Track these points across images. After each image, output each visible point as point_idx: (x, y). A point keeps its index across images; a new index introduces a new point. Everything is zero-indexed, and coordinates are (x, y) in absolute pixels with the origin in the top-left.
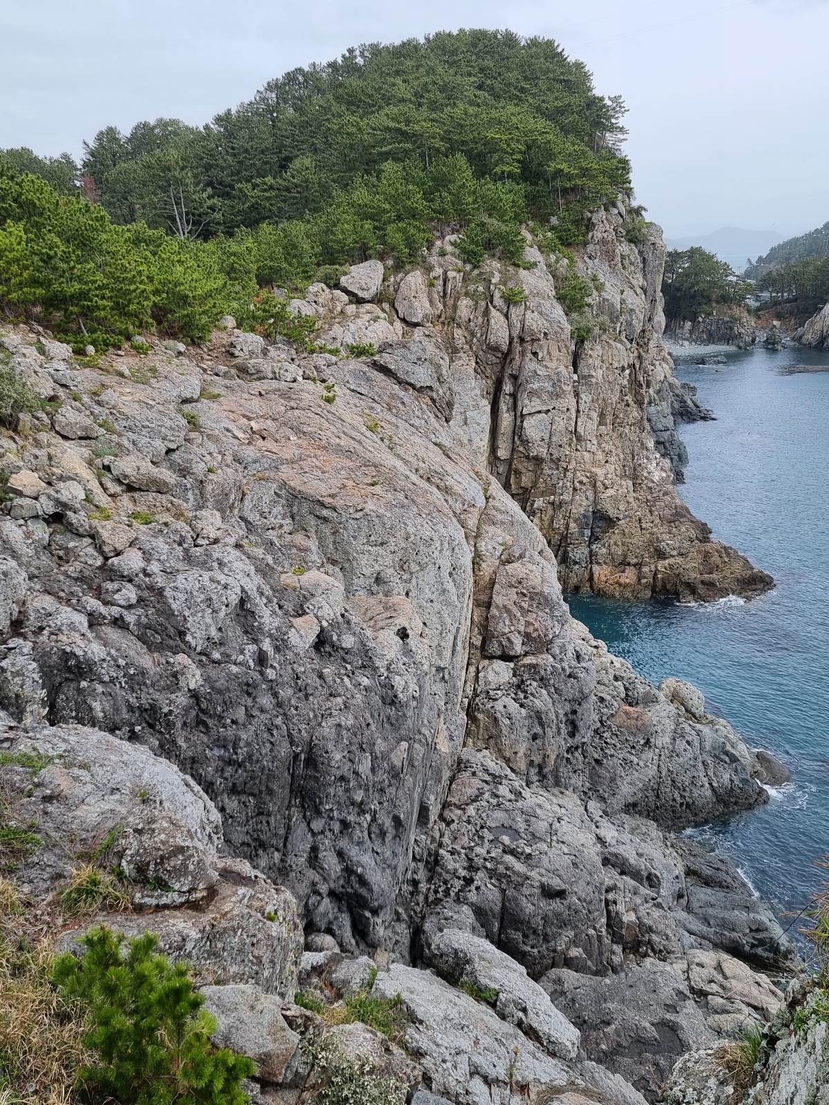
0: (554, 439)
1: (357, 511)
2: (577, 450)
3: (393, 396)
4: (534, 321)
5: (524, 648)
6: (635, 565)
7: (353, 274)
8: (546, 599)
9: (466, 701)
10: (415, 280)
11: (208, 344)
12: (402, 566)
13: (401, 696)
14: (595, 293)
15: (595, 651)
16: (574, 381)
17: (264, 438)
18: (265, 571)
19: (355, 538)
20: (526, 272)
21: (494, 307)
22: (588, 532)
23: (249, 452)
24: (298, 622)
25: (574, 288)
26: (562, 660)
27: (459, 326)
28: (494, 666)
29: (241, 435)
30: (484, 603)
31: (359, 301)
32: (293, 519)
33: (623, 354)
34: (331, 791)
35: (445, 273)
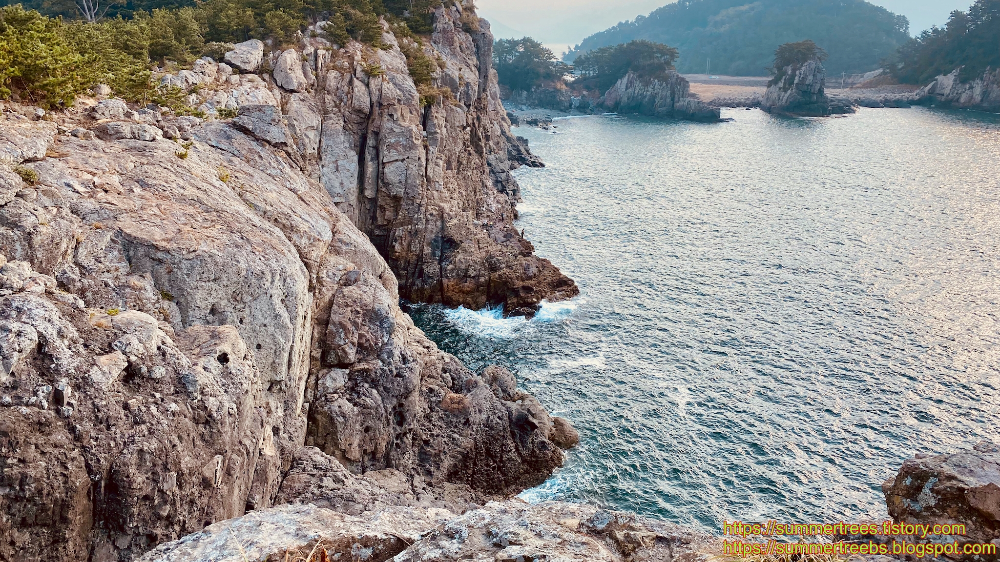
0: (409, 181)
1: (189, 252)
2: (428, 189)
3: (250, 151)
4: (389, 89)
5: (358, 356)
6: (474, 277)
7: (235, 51)
8: (376, 313)
9: (307, 405)
10: (290, 56)
11: (71, 109)
12: (236, 297)
13: (215, 415)
14: (439, 69)
15: (426, 350)
16: (424, 137)
17: (106, 191)
18: (73, 315)
19: (188, 275)
20: (383, 52)
21: (357, 79)
22: (438, 253)
23: (89, 204)
24: (103, 360)
25: (421, 65)
26: (389, 363)
27: (329, 93)
28: (332, 374)
29: (81, 189)
30: (323, 321)
31: (242, 72)
32: (130, 262)
33: (461, 116)
34: (135, 510)
35: (316, 51)
